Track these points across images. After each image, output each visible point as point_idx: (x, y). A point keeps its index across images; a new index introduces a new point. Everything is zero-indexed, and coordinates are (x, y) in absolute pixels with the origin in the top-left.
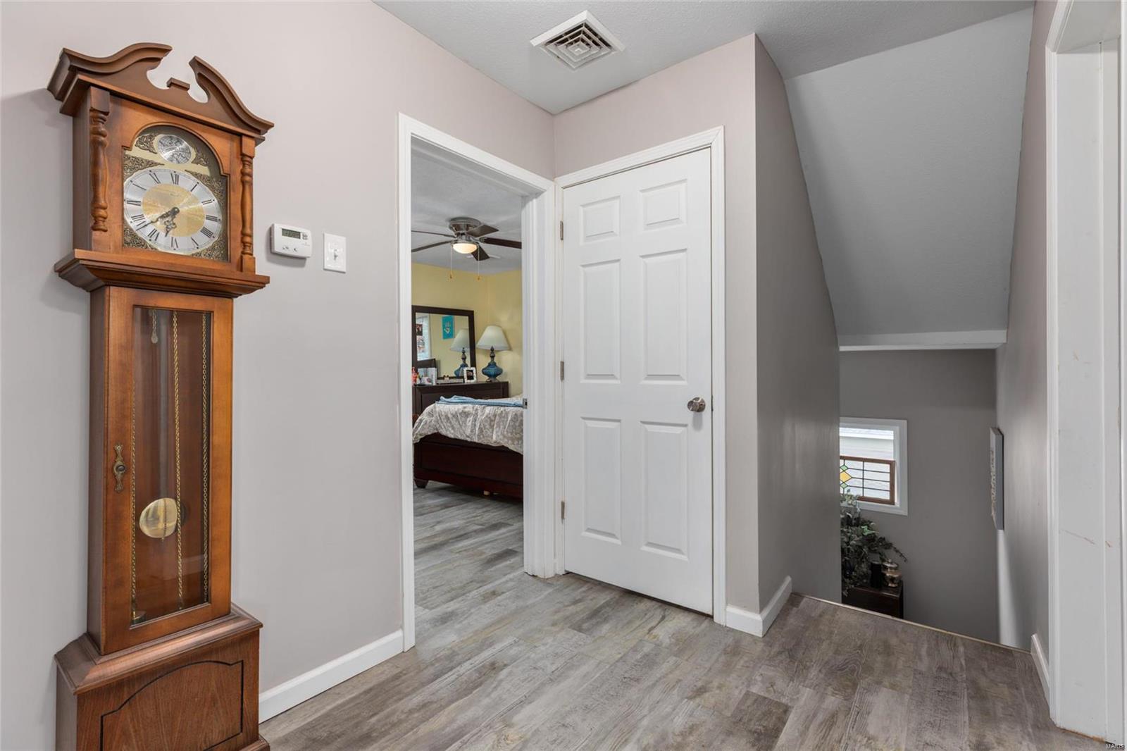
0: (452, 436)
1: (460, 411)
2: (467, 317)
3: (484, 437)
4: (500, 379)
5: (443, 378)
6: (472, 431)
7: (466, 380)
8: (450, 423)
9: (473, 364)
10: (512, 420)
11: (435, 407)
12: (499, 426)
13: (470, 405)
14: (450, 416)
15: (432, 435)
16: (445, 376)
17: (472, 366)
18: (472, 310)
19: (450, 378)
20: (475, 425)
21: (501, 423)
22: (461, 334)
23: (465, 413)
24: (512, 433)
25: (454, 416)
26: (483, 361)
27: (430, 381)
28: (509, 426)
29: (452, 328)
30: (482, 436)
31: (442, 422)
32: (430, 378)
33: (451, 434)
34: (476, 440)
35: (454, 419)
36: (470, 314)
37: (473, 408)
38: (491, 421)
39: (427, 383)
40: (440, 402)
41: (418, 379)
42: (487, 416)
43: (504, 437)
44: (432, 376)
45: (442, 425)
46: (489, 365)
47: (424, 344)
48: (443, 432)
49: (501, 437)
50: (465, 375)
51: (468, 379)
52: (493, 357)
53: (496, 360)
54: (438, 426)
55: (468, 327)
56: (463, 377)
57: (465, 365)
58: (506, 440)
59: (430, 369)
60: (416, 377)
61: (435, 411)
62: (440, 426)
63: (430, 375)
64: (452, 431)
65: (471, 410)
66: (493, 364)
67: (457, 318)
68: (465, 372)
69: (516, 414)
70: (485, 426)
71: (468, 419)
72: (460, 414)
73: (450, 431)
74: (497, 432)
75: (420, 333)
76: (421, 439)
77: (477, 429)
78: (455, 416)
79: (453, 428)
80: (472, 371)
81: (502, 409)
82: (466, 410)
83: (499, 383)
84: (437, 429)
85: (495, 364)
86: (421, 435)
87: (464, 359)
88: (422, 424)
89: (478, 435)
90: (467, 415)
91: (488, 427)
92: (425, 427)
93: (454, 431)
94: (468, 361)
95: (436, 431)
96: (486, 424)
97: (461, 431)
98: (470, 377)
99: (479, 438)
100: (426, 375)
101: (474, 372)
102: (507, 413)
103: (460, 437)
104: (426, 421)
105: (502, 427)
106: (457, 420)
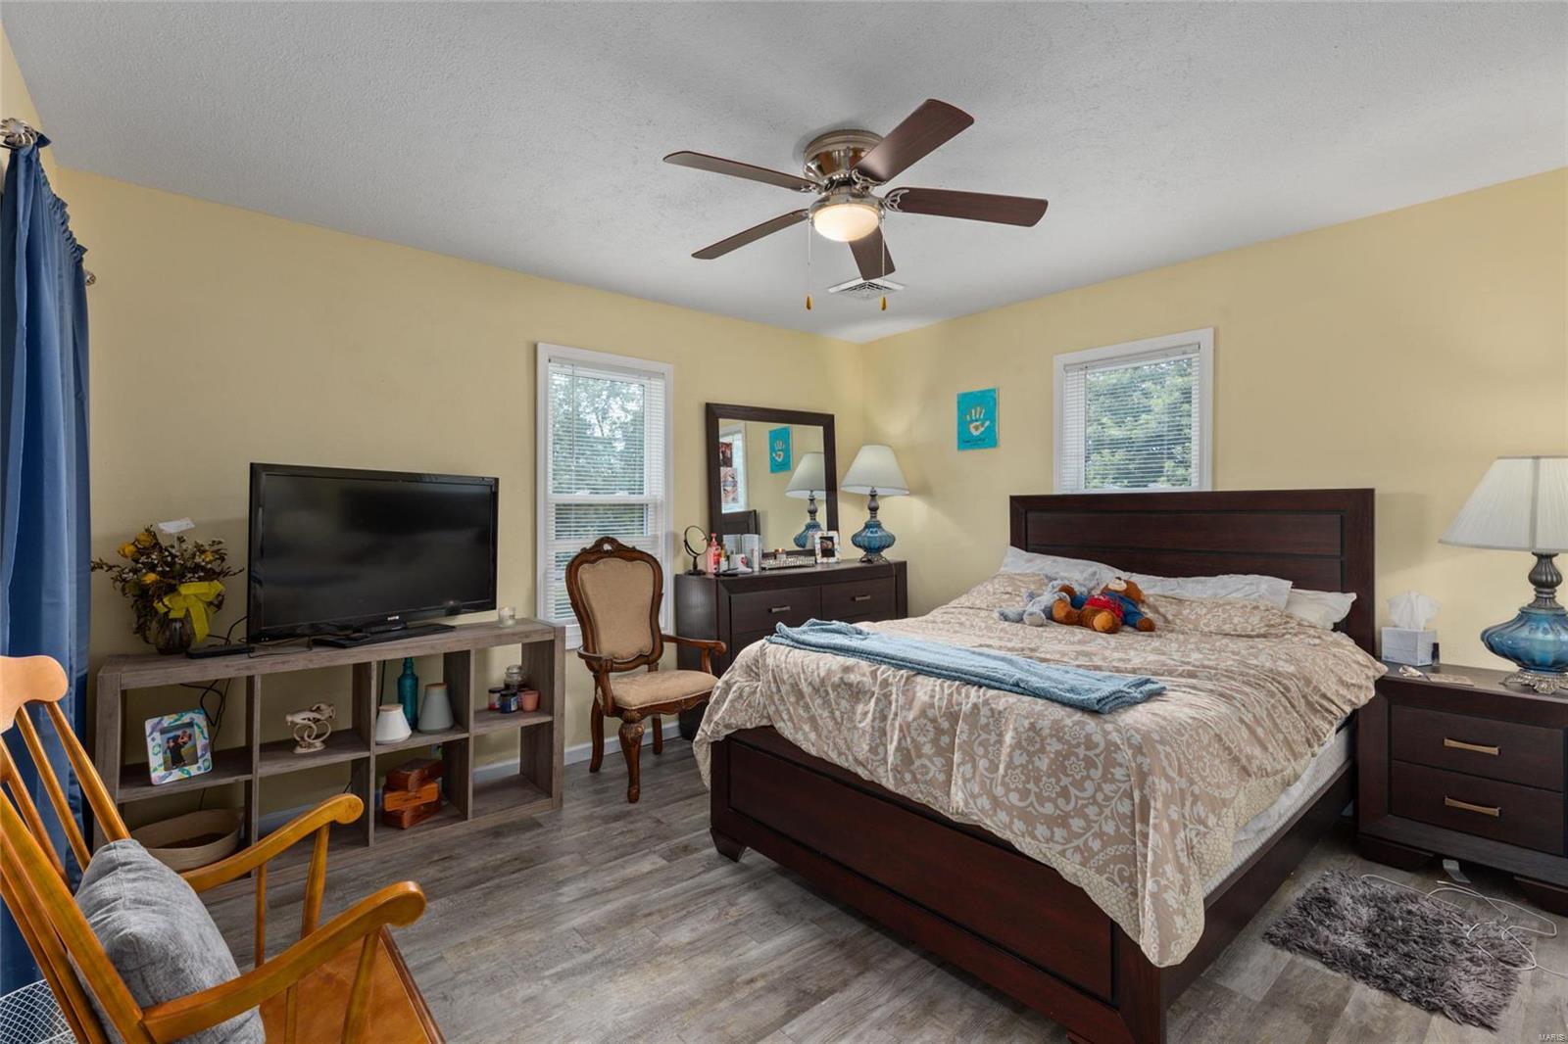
0: (813, 752)
1: (836, 679)
2: (821, 428)
3: (915, 780)
4: (889, 555)
5: (774, 555)
6: (873, 750)
7: (819, 557)
8: (807, 708)
9: (833, 524)
10: (1018, 745)
11: (763, 652)
12: (971, 758)
13: (864, 664)
14: (806, 689)
15: (757, 729)
16: (777, 551)
17: (830, 528)
18: (830, 412)
19: (789, 554)
20: (883, 733)
21: (980, 751)
22: (808, 465)
23: (850, 685)
24: (1024, 794)
25: (816, 690)
26: (852, 519)
27: (748, 563)
28: (1010, 765)
29: (787, 451)
30: (908, 777)
31: (782, 699)
32: (749, 556)
33: (808, 741)
34: (889, 783)
35: (819, 701)
36: (827, 422)
37: (874, 674)
38: (939, 731)
39: (742, 568)
40: (773, 638)
41: (723, 560)
42: (923, 713)
43: (996, 803)
44: (752, 550)
45: (781, 708)
46: (867, 526)
47: (735, 485)
48: (786, 729)
49: (984, 802)
50: (818, 551)
51: (823, 556)
52: (874, 510)
53: (880, 516)
54: (771, 709)
55: (822, 449)
56: (812, 553)
57: (814, 526)
58: (1003, 816)
59: (747, 536)
60: (719, 555)
61: (765, 665)
62: (777, 711)
63: (748, 550)
64: (813, 736)
65: (867, 680)
66: (873, 525)
67: (797, 430)
68: (818, 541)
69: (1032, 727)
70: (918, 747)
71: (860, 708)
72: (835, 687)
73: (805, 734)
74: (966, 781)
75: (728, 462)
76: (727, 737)
77: (892, 748)
78: (820, 688)
79: (815, 727)
80: (831, 539)
81: (974, 695)
82: (853, 678)
83: (889, 566)
84: (769, 718)
85: (878, 525)
86: (727, 726)
87: (813, 513)
88: (730, 696)
89: (895, 769)
90: (857, 693)
91: (928, 749)
92: (738, 706)
93: (819, 736)
94: (822, 517)
95: (765, 722)
96: (922, 739)
97: (841, 743)
98: (828, 552)
99: (900, 781)
100: (740, 551)
101: (836, 540)
102: (997, 716)
103: (834, 757)
104: (741, 690)
105: (983, 764)
106: (826, 703)
